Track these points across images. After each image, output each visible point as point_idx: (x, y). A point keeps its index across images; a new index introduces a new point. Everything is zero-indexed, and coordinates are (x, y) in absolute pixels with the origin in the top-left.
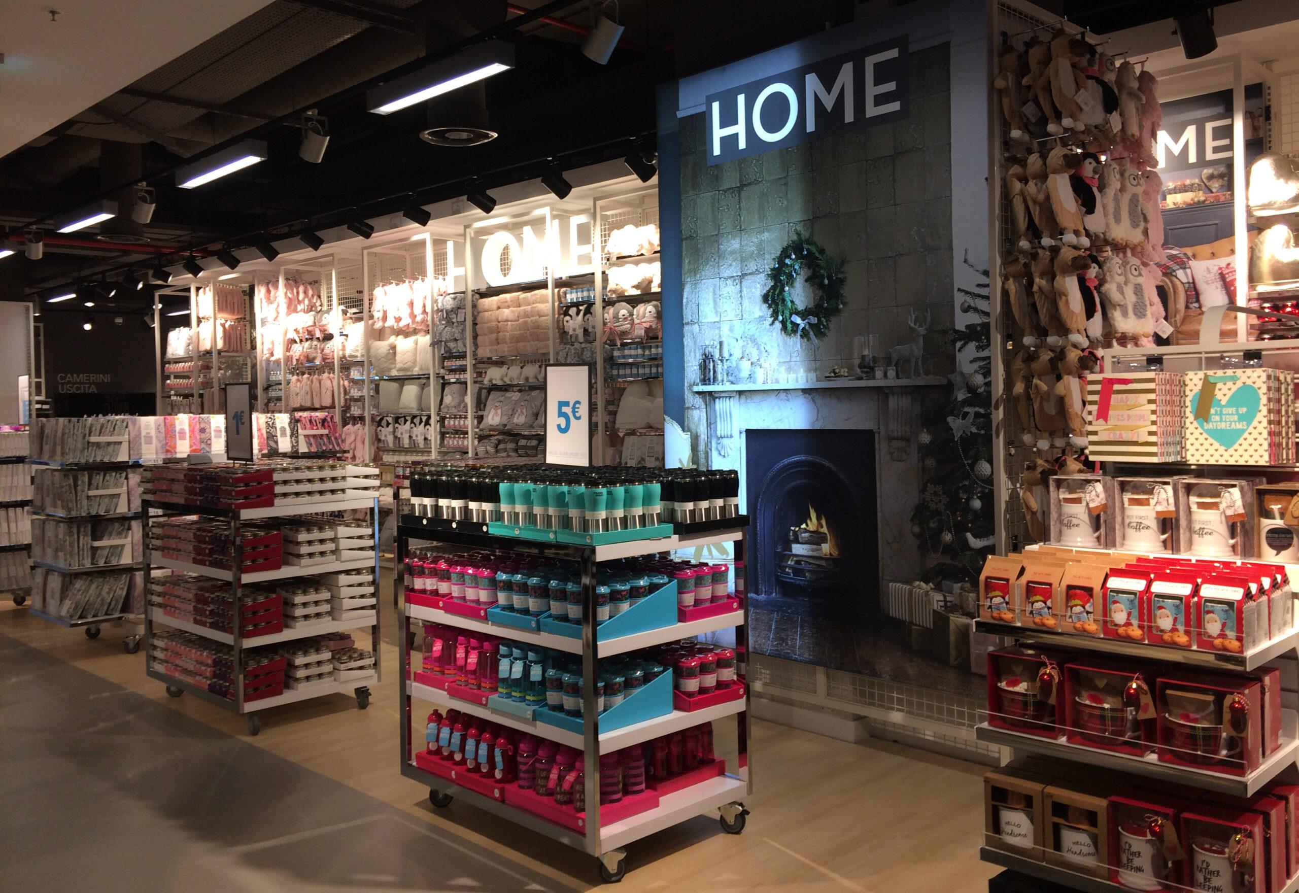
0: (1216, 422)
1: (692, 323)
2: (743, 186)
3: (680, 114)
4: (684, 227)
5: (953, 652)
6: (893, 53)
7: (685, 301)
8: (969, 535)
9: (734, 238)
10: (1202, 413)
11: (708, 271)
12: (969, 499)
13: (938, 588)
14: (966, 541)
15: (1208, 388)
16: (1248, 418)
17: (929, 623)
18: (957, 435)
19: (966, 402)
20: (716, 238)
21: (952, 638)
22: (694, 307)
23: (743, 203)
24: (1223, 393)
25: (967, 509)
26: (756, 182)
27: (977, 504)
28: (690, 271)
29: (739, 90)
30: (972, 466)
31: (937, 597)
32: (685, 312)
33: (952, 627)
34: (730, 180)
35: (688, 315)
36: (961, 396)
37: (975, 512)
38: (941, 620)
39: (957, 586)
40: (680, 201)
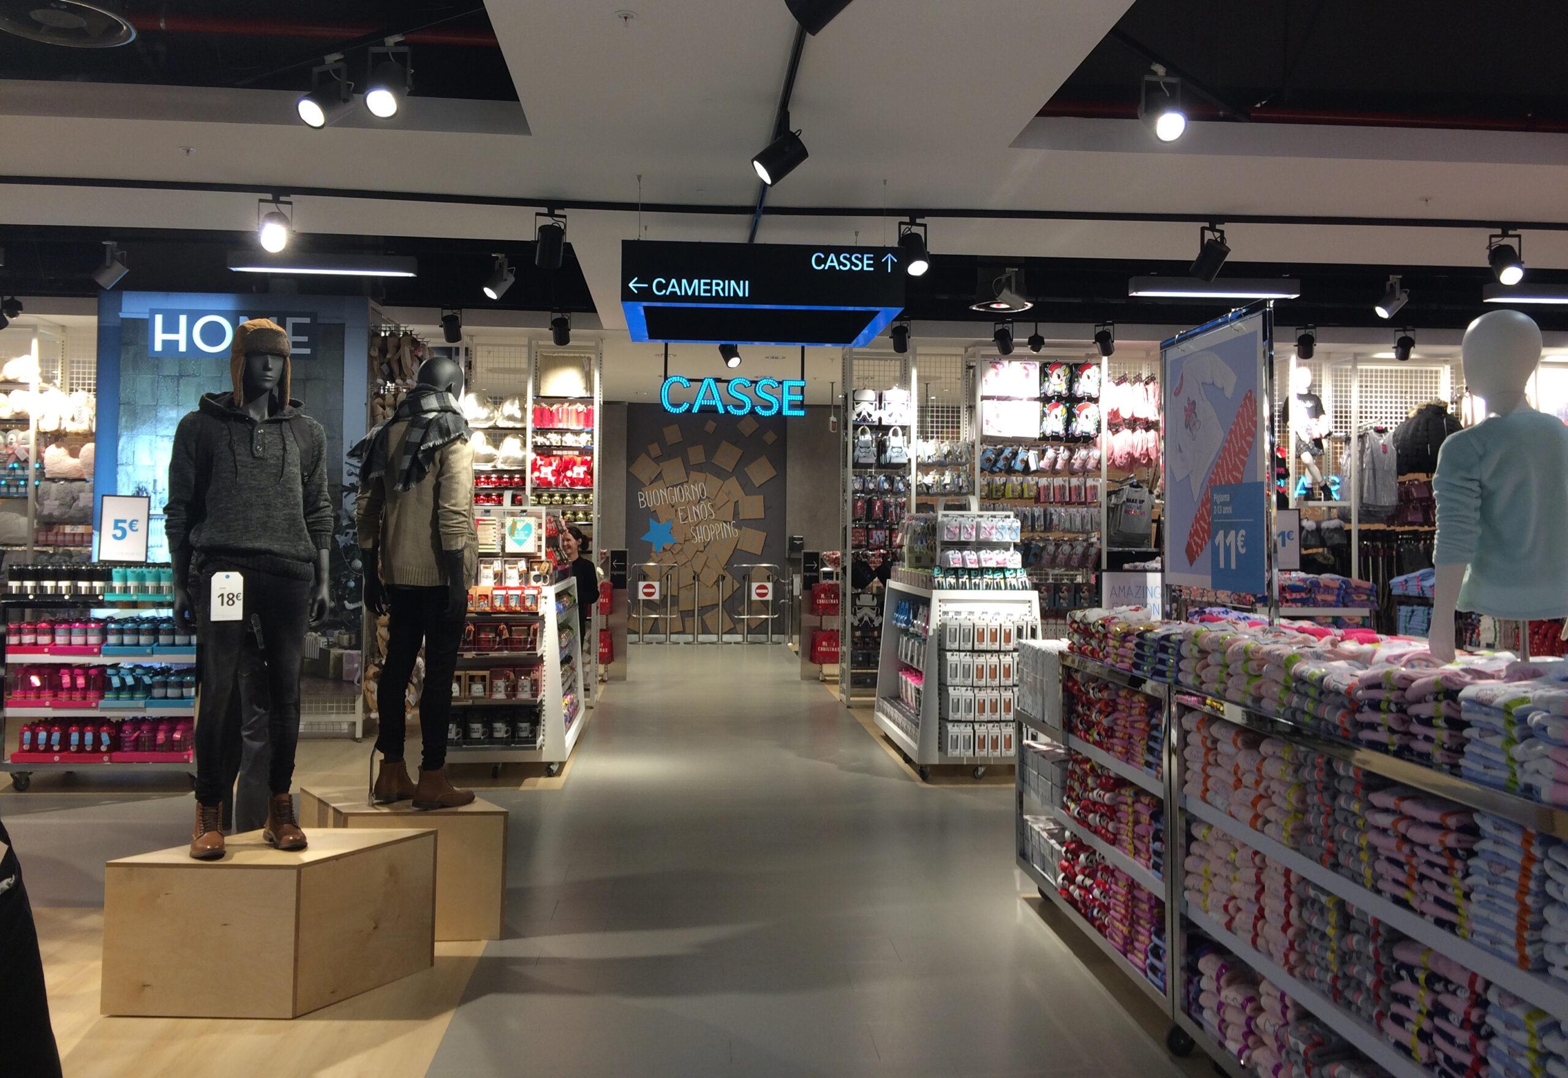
0: (516, 537)
1: (127, 464)
2: (181, 376)
3: (122, 315)
4: (122, 395)
5: (331, 671)
6: (307, 320)
7: (120, 448)
8: (346, 602)
9: (172, 409)
10: (512, 533)
11: (145, 428)
12: (346, 582)
13: (324, 634)
14: (344, 605)
15: (514, 524)
16: (528, 535)
17: (316, 655)
18: (341, 545)
19: (348, 527)
20: (155, 407)
21: (331, 663)
22: (130, 454)
23: (182, 388)
24: (520, 526)
25: (346, 587)
26: (194, 376)
27: (352, 584)
28: (126, 427)
29: (183, 312)
30: (350, 563)
31: (324, 640)
32: (119, 456)
33: (332, 656)
34: (171, 369)
35: (122, 457)
36: (345, 523)
37: (351, 589)
38: (324, 653)
39: (336, 633)
40: (119, 376)
